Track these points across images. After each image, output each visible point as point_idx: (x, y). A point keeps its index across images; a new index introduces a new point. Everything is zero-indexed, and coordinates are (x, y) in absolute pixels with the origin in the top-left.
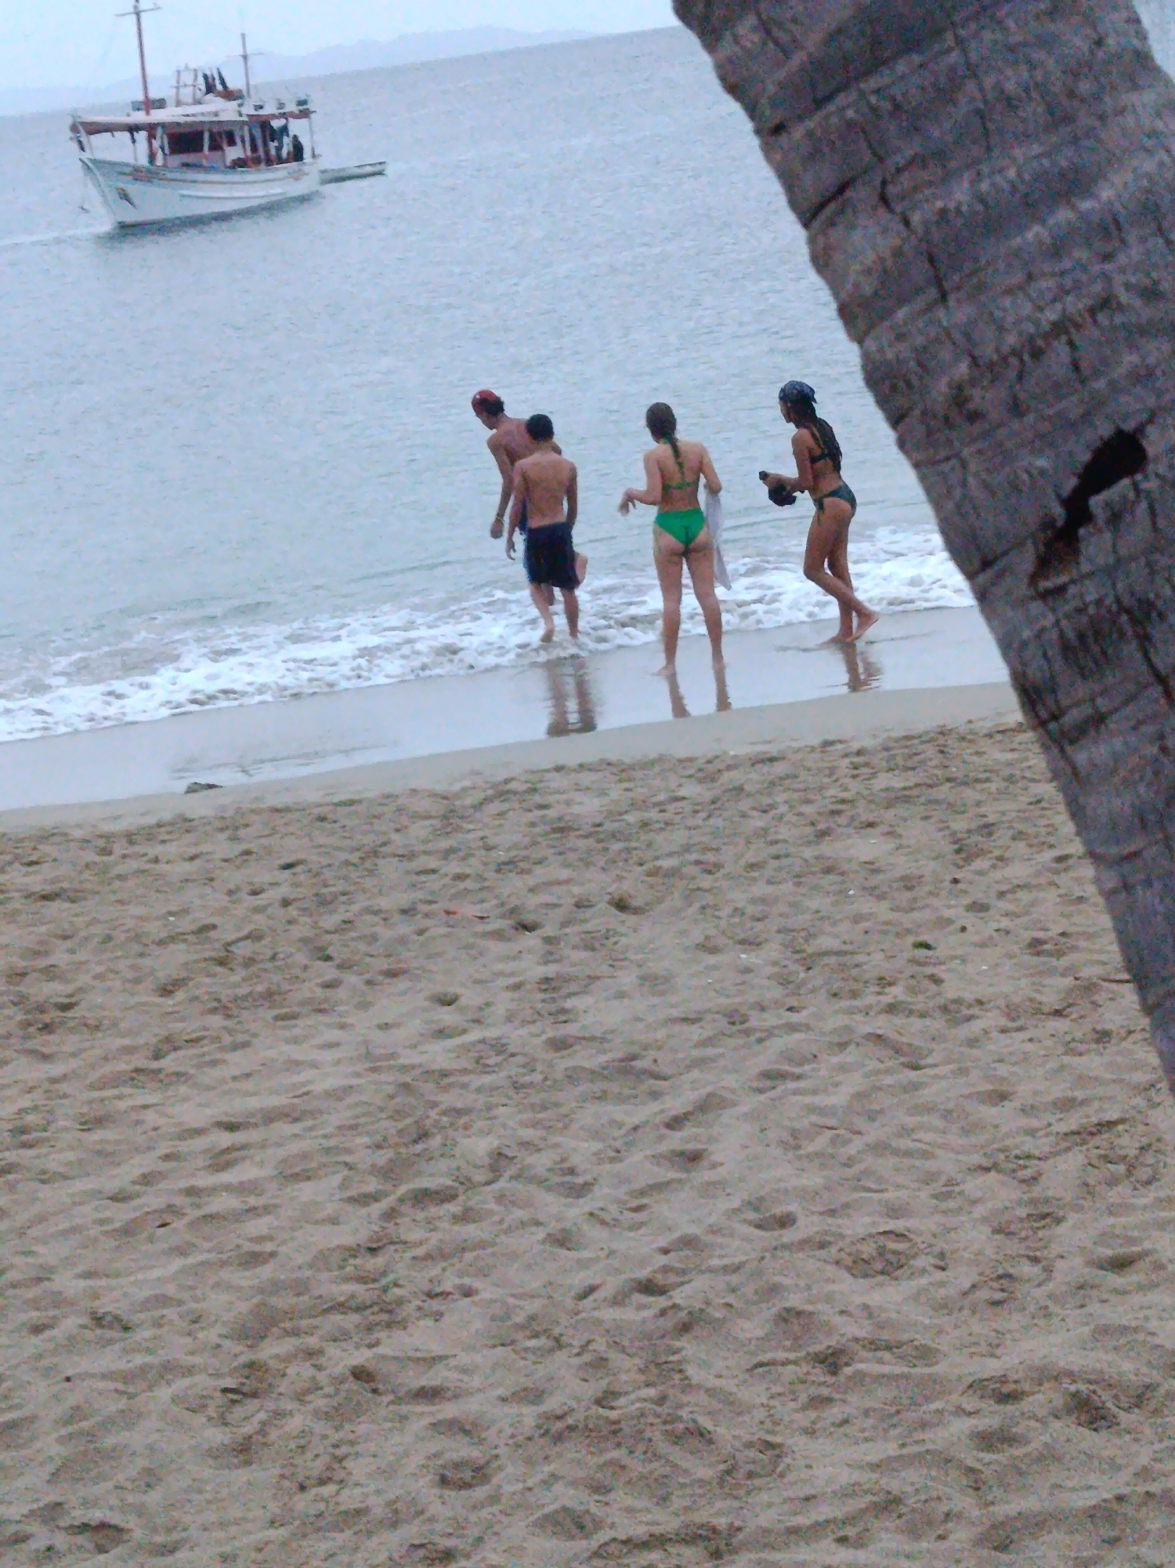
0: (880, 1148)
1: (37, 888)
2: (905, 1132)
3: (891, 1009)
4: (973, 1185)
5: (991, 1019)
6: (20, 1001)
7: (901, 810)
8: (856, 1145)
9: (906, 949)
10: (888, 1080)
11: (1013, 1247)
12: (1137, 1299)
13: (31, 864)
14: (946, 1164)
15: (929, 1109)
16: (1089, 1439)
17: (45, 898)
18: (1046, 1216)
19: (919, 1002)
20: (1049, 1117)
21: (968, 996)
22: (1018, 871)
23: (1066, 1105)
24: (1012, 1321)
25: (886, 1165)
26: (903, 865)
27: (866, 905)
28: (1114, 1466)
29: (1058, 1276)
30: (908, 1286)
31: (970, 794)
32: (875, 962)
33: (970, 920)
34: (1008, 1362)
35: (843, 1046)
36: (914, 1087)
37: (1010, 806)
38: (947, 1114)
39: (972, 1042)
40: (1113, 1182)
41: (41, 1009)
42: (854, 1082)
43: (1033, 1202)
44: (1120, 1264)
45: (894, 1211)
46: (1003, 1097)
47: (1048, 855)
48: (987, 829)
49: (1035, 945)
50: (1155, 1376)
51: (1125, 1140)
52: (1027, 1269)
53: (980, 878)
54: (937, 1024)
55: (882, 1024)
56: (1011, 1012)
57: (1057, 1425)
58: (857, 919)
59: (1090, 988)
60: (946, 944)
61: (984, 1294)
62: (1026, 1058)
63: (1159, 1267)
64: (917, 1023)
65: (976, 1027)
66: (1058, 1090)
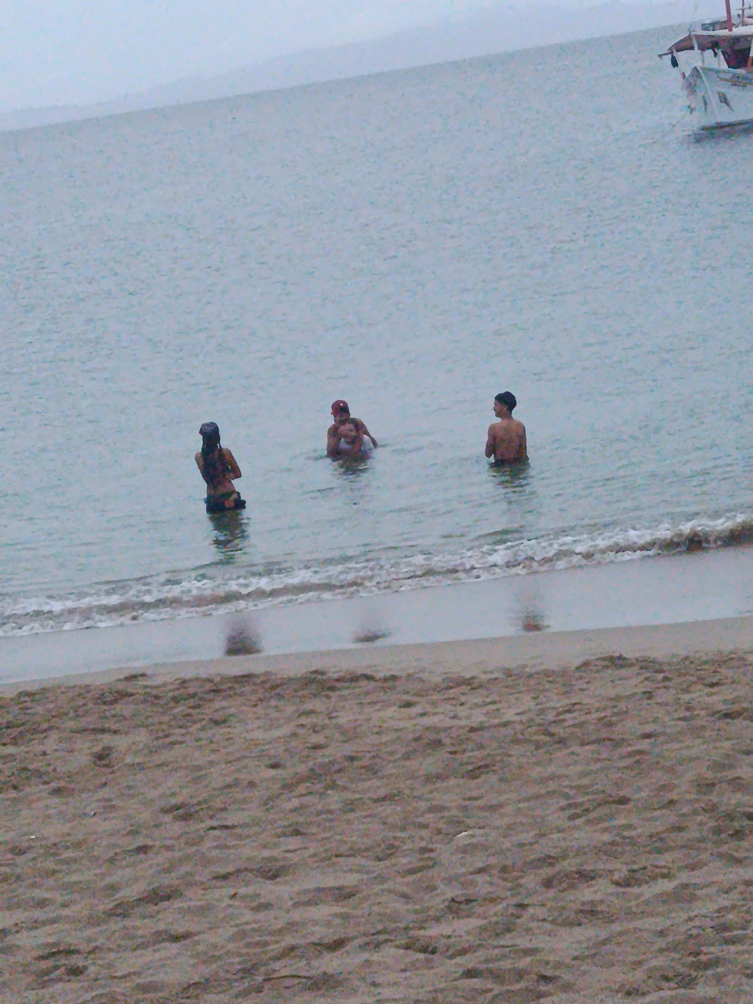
1: (721, 707)
6: (711, 809)
13: (712, 685)
17: (727, 716)
41: (730, 817)
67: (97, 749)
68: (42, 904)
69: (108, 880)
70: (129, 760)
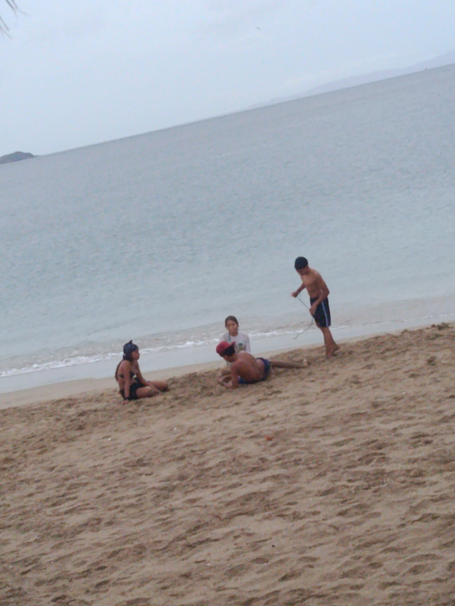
67: (428, 358)
68: (410, 418)
69: (438, 409)
70: (443, 361)
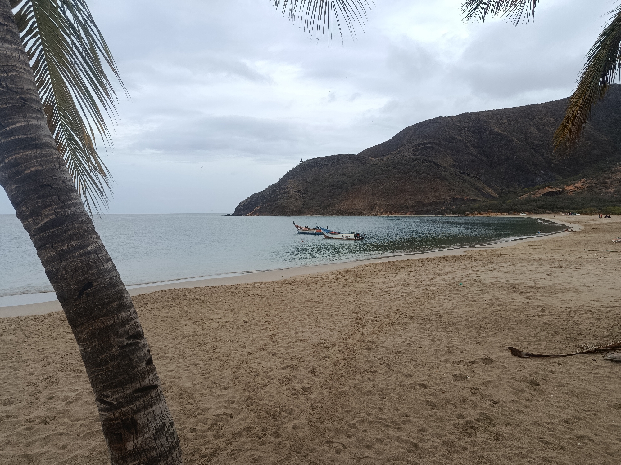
0: (10, 384)
2: (14, 381)
3: (13, 362)
4: (26, 389)
5: (31, 362)
7: (16, 331)
8: (6, 384)
9: (16, 352)
10: (12, 373)
11: (33, 398)
12: (54, 403)
14: (21, 386)
15: (19, 377)
16: (45, 426)
18: (39, 392)
19: (18, 360)
20: (40, 377)
21: (26, 359)
22: (36, 339)
23: (43, 374)
24: (32, 409)
25: (11, 387)
26: (16, 339)
27: (9, 346)
28: (49, 430)
29: (41, 401)
30: (14, 406)
31: (29, 328)
32: (10, 355)
33: (27, 347)
34: (31, 416)
35: (3, 369)
36: (16, 374)
37: (35, 330)
38: (22, 378)
39: (27, 366)
40: (50, 385)
42: (5, 375)
43: (37, 390)
44: (51, 398)
45: (12, 394)
46: (32, 374)
47: (41, 337)
48: (31, 333)
49: (38, 351)
50: (56, 415)
51: (53, 379)
52: (36, 401)
53: (30, 341)
54: (21, 364)
55: (11, 365)
56: (34, 361)
57: (39, 425)
58: (7, 348)
59: (47, 356)
60: (23, 351)
61: (28, 406)
62: (36, 368)
63: (58, 398)
64: (17, 364)
65: (28, 364)
66: (42, 372)
